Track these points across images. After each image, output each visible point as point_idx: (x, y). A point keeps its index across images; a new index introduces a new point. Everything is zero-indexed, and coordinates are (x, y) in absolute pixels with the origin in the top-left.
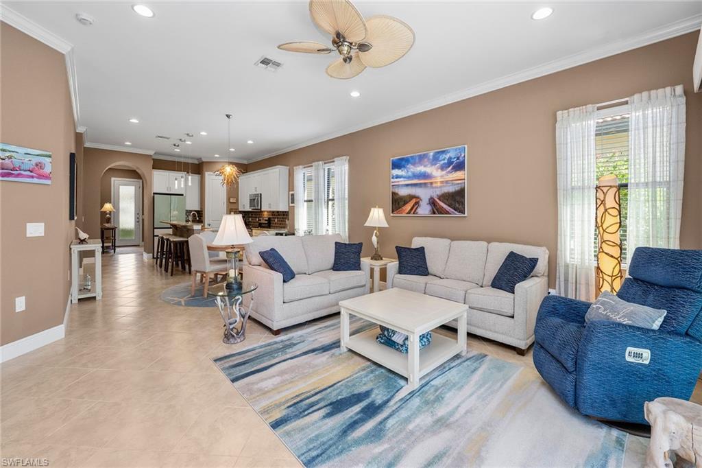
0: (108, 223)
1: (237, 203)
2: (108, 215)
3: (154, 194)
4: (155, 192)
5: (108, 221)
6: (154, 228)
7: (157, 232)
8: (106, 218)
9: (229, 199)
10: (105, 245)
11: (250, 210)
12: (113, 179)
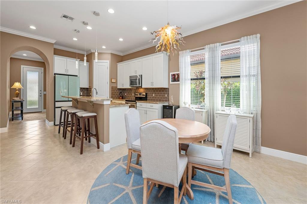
0: (17, 97)
1: (116, 83)
2: (17, 91)
3: (55, 74)
4: (55, 72)
5: (18, 95)
6: (55, 101)
7: (57, 104)
8: (16, 93)
9: (111, 80)
10: (15, 112)
11: (130, 87)
12: (22, 66)
